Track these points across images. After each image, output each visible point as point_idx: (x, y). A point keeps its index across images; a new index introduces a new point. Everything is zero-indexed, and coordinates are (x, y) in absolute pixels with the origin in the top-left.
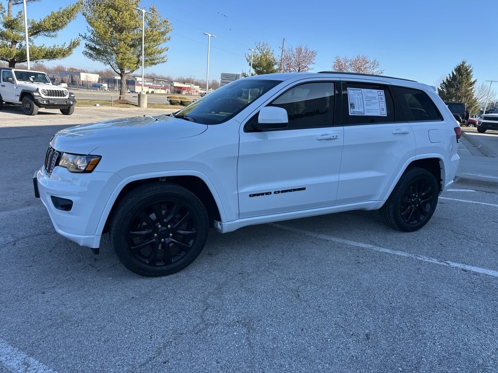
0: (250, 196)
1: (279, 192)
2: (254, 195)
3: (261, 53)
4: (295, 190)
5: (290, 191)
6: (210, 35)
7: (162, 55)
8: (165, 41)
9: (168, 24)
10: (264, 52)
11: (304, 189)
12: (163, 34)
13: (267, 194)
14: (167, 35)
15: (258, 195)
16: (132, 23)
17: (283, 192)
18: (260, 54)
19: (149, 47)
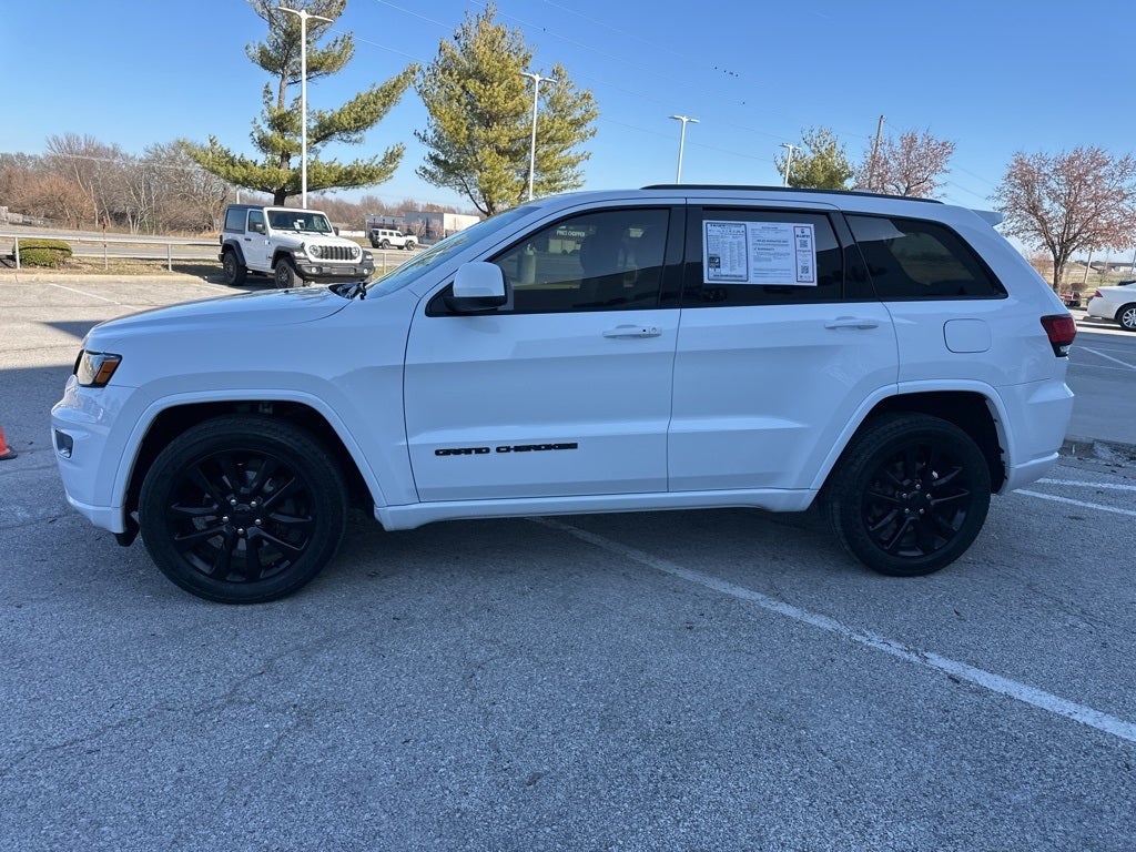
0: (437, 453)
1: (508, 449)
2: (447, 452)
3: (813, 152)
4: (548, 447)
5: (538, 448)
6: (685, 119)
7: (578, 168)
8: (583, 138)
9: (591, 102)
10: (823, 150)
11: (574, 446)
12: (577, 123)
13: (479, 451)
14: (589, 126)
15: (457, 452)
16: (510, 105)
17: (517, 449)
18: (812, 156)
19: (546, 155)
